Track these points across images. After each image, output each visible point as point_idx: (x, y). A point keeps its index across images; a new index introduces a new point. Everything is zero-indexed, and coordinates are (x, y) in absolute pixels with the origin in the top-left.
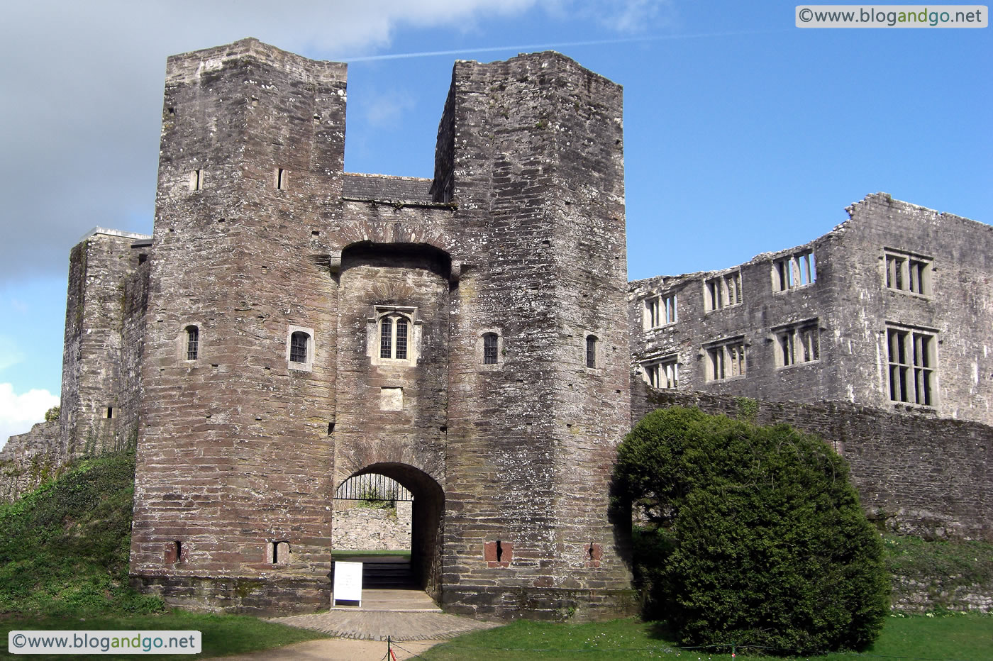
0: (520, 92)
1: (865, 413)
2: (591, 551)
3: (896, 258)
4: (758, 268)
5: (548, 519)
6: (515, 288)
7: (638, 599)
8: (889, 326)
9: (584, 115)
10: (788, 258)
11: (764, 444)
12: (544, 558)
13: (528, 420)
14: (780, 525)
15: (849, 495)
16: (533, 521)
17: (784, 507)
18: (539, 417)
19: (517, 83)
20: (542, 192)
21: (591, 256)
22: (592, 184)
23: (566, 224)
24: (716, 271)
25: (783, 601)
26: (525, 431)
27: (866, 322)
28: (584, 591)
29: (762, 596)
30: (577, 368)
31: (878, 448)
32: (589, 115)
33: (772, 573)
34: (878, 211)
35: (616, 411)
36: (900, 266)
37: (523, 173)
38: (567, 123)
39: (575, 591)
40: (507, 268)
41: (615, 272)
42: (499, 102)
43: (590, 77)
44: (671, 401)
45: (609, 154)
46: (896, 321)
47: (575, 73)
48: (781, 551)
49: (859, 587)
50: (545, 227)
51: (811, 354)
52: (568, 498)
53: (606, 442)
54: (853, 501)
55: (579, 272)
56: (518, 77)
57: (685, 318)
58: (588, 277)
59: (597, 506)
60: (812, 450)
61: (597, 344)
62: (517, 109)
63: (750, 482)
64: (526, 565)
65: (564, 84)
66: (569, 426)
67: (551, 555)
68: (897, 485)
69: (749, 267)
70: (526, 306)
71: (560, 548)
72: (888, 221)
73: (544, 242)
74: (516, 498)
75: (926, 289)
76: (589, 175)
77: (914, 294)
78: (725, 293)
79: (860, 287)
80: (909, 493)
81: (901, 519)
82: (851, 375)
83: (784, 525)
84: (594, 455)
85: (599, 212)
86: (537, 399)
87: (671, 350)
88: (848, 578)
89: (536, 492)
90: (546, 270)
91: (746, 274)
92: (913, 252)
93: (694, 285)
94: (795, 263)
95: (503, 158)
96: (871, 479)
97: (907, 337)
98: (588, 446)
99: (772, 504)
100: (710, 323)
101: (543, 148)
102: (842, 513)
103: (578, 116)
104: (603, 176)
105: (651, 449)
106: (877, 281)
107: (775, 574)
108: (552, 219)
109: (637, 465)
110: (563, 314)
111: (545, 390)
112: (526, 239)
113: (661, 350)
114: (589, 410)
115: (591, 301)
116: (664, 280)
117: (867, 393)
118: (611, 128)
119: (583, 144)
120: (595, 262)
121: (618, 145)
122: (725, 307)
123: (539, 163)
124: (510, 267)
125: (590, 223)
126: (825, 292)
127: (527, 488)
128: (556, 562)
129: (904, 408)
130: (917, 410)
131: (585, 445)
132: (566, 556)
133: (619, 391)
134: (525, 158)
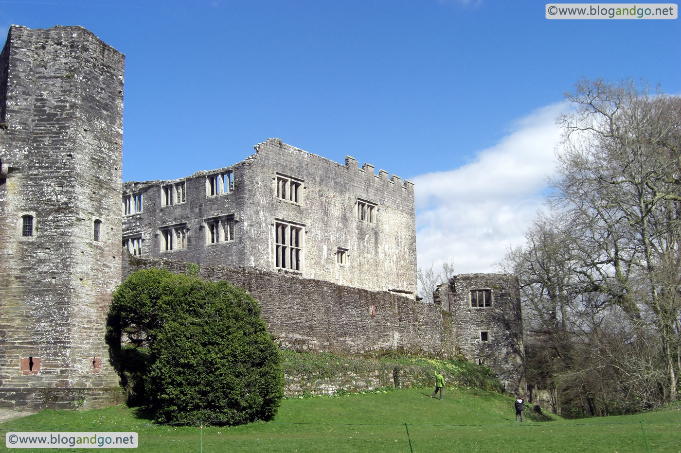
0: (56, 52)
1: (264, 274)
2: (94, 362)
3: (283, 179)
4: (198, 180)
5: (66, 342)
6: (47, 185)
7: (124, 393)
8: (277, 221)
9: (99, 72)
10: (217, 175)
11: (213, 294)
12: (63, 367)
13: (53, 275)
14: (221, 344)
15: (262, 326)
16: (55, 343)
17: (224, 333)
18: (61, 273)
19: (55, 46)
20: (69, 121)
21: (99, 167)
22: (102, 118)
23: (83, 144)
24: (169, 181)
25: (222, 392)
26: (51, 283)
27: (263, 218)
28: (89, 389)
29: (209, 389)
30: (88, 241)
31: (271, 296)
32: (102, 72)
33: (215, 375)
34: (274, 150)
35: (112, 270)
36: (285, 184)
37: (56, 107)
38: (87, 76)
39: (84, 389)
40: (41, 171)
41: (114, 179)
42: (41, 57)
43: (104, 47)
44: (145, 264)
45: (114, 99)
46: (281, 218)
47: (95, 43)
48: (222, 361)
49: (268, 382)
50: (69, 145)
51: (229, 236)
52: (79, 327)
53: (105, 290)
54: (264, 329)
55: (91, 177)
56: (56, 41)
57: (147, 210)
58: (97, 181)
59: (98, 333)
60: (241, 298)
61: (101, 225)
62: (53, 63)
63: (204, 318)
64: (50, 372)
65: (87, 50)
66: (81, 279)
67: (67, 366)
68: (282, 319)
69: (191, 179)
70: (54, 198)
71: (74, 361)
72: (279, 156)
73: (68, 156)
74: (43, 328)
75: (299, 199)
76: (100, 112)
77: (292, 202)
78: (175, 195)
79: (260, 196)
80: (288, 324)
81: (283, 340)
82: (253, 251)
83: (224, 344)
84: (97, 299)
85: (105, 137)
86: (59, 261)
87: (138, 230)
88: (261, 376)
89: (57, 324)
90: (69, 174)
91: (189, 183)
92: (293, 176)
93: (155, 189)
94: (221, 179)
95: (41, 96)
96: (266, 315)
97: (287, 228)
98: (93, 293)
99: (217, 332)
100: (164, 214)
101: (70, 91)
102: (258, 336)
103: (95, 72)
104: (109, 114)
105: (137, 296)
106: (271, 193)
107: (218, 375)
108: (74, 140)
109: (127, 306)
110: (79, 204)
111: (65, 255)
112: (56, 152)
113: (130, 230)
114: (94, 269)
115: (98, 197)
116: (135, 184)
117: (262, 262)
118: (116, 82)
119: (98, 91)
120: (101, 171)
121: (120, 94)
122: (174, 204)
123: (67, 101)
124: (44, 171)
125: (99, 145)
126: (239, 198)
127: (51, 321)
128: (71, 370)
129: (284, 272)
130: (291, 273)
131: (91, 292)
132: (77, 366)
133: (114, 257)
134: (57, 97)
